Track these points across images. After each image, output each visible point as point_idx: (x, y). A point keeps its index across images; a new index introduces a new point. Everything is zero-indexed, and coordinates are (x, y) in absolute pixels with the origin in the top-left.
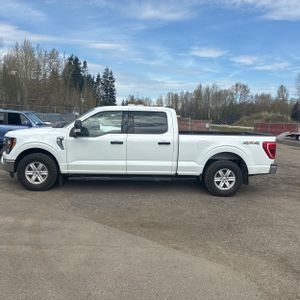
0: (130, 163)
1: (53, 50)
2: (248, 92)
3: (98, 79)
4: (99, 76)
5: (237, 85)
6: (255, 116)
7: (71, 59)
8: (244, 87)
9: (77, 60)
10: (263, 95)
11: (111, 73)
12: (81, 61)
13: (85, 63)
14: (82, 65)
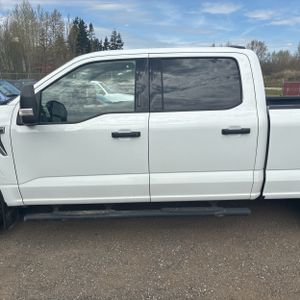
0: (159, 178)
1: (55, 11)
2: (265, 49)
3: (106, 43)
5: (253, 43)
6: (276, 75)
7: (76, 22)
8: (261, 44)
9: (82, 23)
10: (281, 52)
11: (119, 36)
12: (87, 24)
13: (91, 26)
14: (88, 29)
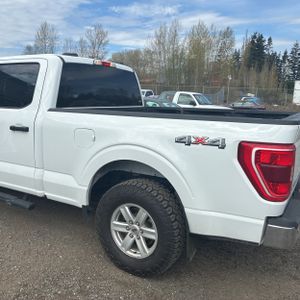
3: (285, 57)
4: (286, 53)
7: (255, 37)
9: (261, 37)
13: (270, 40)
14: (266, 43)
